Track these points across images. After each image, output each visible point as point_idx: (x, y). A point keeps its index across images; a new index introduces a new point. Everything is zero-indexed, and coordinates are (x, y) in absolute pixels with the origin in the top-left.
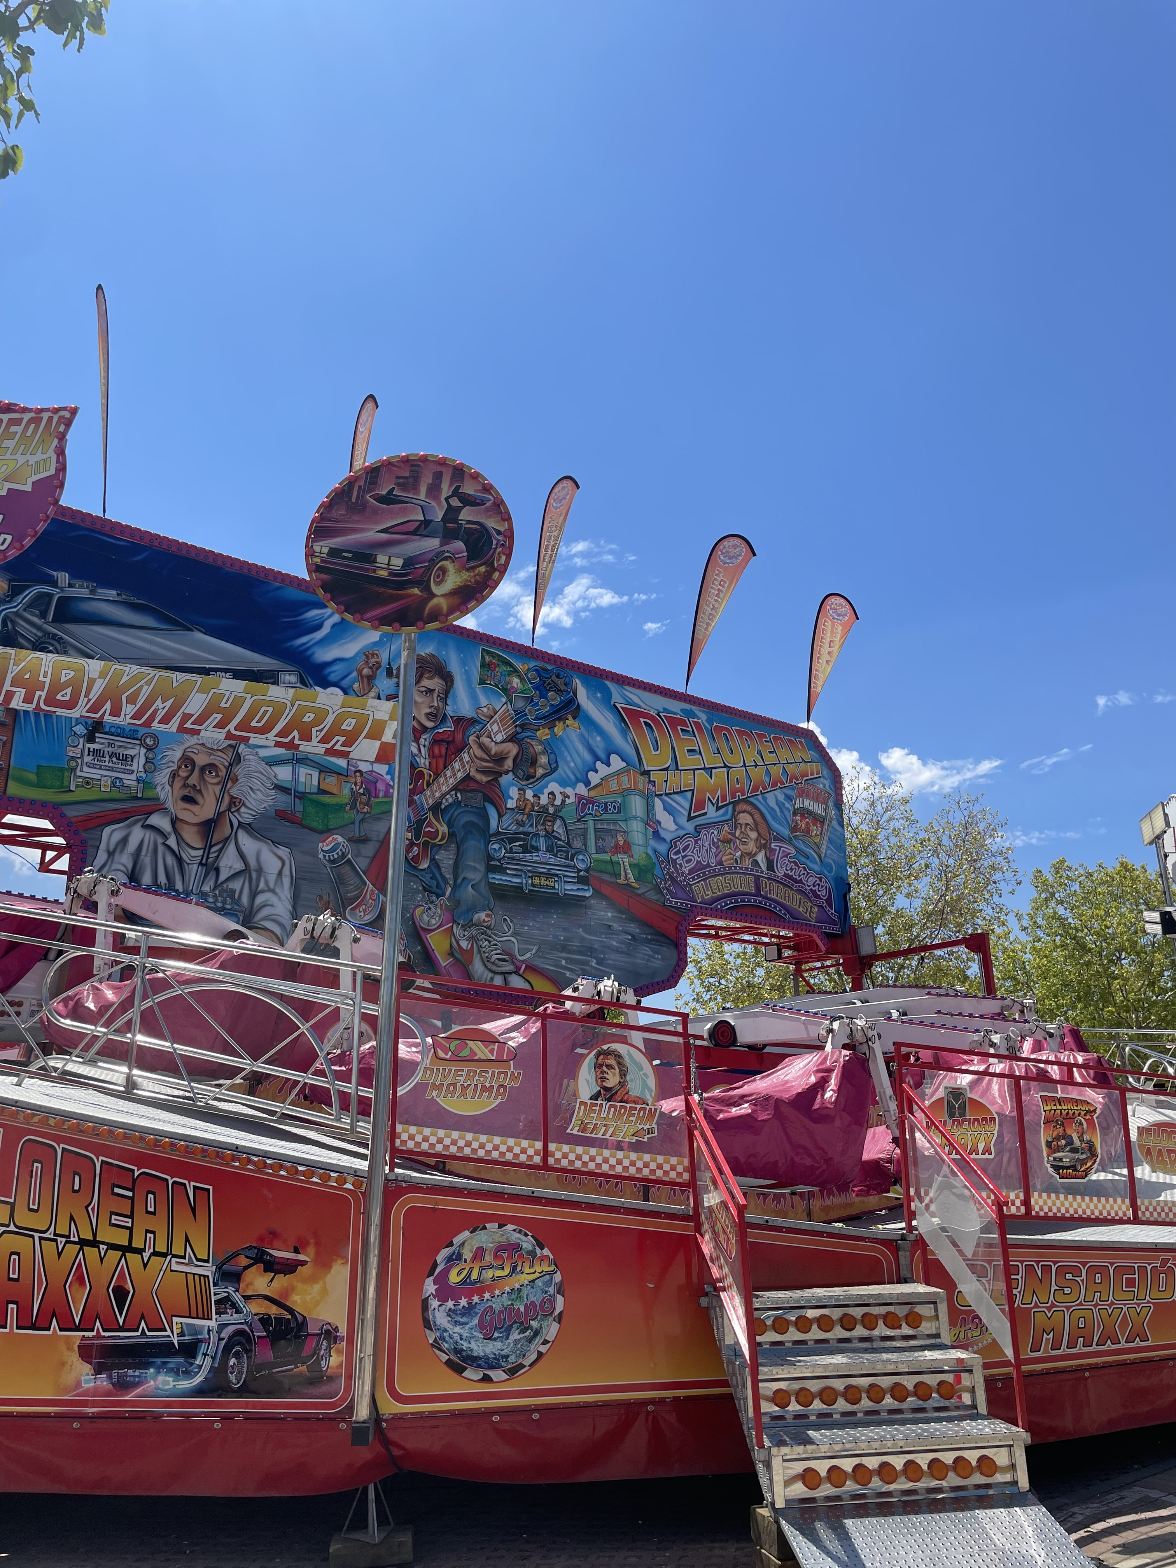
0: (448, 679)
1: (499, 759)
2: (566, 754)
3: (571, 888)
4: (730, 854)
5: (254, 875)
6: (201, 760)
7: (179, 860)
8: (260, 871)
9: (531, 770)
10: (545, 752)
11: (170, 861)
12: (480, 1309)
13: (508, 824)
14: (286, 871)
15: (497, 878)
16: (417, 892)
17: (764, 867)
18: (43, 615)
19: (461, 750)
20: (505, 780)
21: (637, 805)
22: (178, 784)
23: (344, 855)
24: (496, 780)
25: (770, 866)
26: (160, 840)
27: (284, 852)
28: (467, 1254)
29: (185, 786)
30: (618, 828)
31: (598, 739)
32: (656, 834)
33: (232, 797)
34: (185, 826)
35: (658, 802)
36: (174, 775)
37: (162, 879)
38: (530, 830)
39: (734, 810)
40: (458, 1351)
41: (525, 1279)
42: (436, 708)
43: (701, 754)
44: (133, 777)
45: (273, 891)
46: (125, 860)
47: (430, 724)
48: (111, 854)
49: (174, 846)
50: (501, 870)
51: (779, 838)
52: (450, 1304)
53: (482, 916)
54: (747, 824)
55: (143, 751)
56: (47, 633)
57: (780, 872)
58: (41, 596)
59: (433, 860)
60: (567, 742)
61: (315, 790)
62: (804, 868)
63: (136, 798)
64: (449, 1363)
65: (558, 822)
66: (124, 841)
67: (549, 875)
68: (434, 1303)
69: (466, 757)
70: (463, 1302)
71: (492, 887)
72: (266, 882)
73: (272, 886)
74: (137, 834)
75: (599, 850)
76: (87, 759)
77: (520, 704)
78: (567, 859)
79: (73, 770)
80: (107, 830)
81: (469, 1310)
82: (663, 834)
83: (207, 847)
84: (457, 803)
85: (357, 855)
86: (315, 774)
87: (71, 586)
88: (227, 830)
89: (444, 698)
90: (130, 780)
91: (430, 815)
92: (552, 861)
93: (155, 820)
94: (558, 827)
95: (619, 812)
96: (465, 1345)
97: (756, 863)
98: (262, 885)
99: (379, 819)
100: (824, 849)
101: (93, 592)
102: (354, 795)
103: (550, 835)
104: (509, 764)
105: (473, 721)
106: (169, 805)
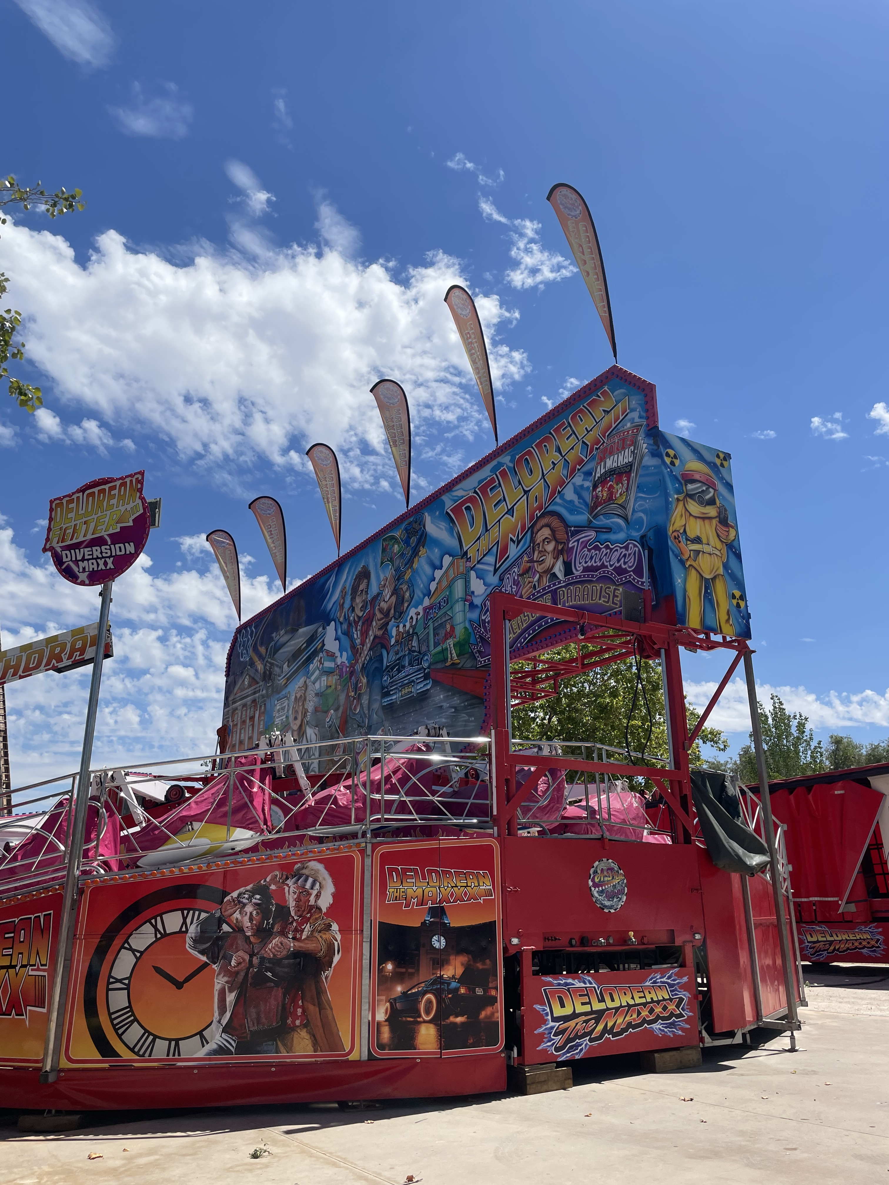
0: (368, 578)
1: (388, 612)
2: (419, 580)
3: (421, 687)
4: (529, 583)
9: (403, 608)
10: (408, 588)
13: (392, 657)
17: (561, 575)
19: (373, 620)
20: (390, 626)
21: (459, 588)
24: (386, 629)
25: (568, 570)
30: (447, 617)
31: (437, 551)
32: (471, 605)
33: (305, 709)
35: (473, 574)
38: (402, 654)
39: (531, 534)
43: (504, 499)
47: (361, 614)
51: (579, 529)
54: (544, 541)
59: (361, 704)
60: (420, 570)
61: (325, 688)
62: (607, 547)
65: (415, 638)
69: (374, 624)
71: (384, 708)
75: (436, 645)
77: (398, 562)
82: (476, 601)
84: (371, 659)
88: (304, 728)
89: (367, 592)
91: (360, 674)
92: (411, 671)
94: (415, 641)
95: (447, 604)
97: (554, 575)
102: (336, 682)
104: (392, 612)
105: (379, 595)
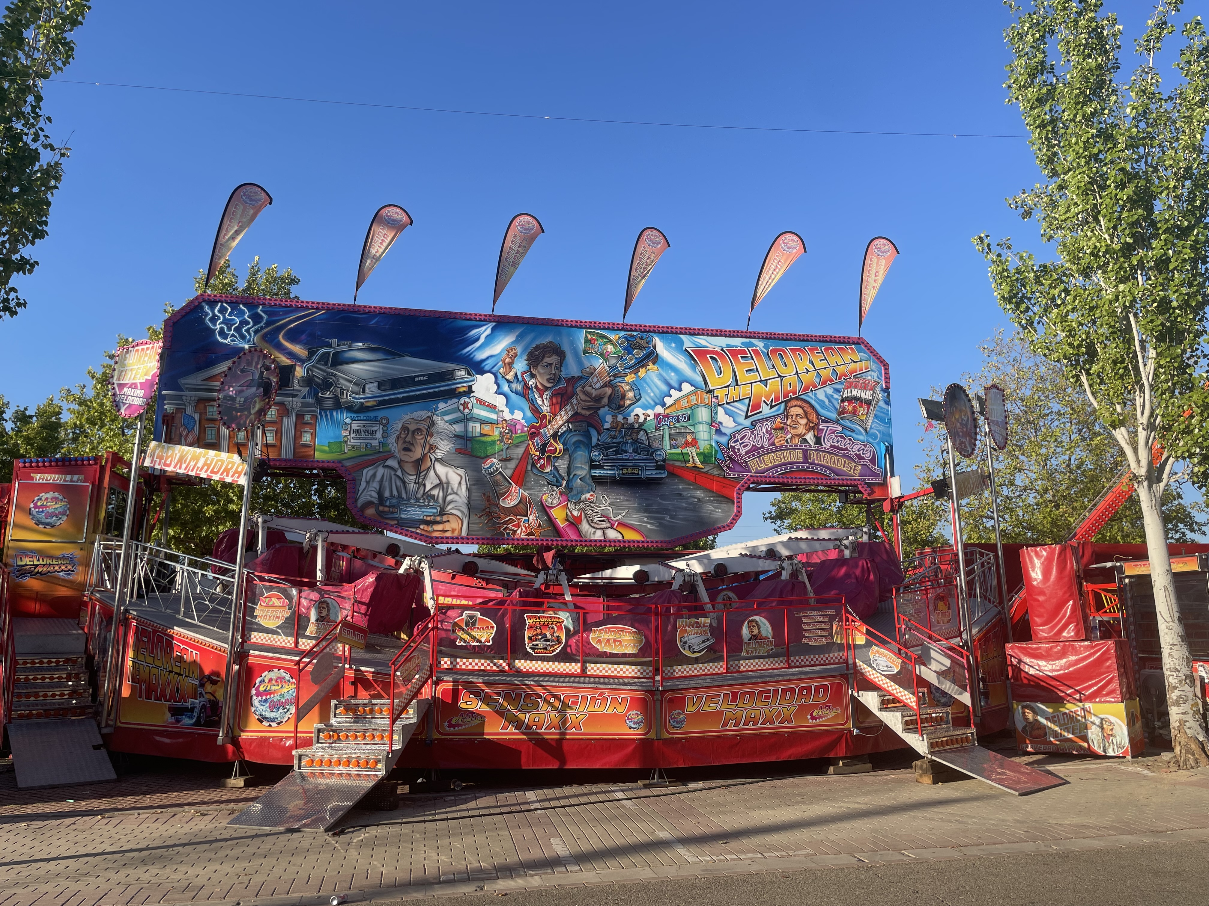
0: (562, 355)
1: (598, 399)
2: (647, 388)
3: (652, 473)
4: (782, 437)
5: (445, 486)
6: (412, 427)
7: (404, 482)
8: (448, 483)
9: (622, 403)
10: (632, 389)
11: (399, 483)
12: (269, 700)
13: (605, 438)
14: (463, 482)
15: (597, 472)
16: (544, 485)
17: (812, 442)
18: (326, 364)
19: (571, 397)
20: (602, 412)
21: (703, 414)
22: (401, 442)
23: (497, 469)
24: (596, 412)
25: (818, 441)
26: (393, 473)
27: (461, 471)
28: (266, 680)
29: (404, 442)
30: (687, 431)
31: (673, 374)
32: (719, 432)
33: (431, 445)
34: (406, 464)
35: (720, 410)
36: (398, 437)
37: (395, 493)
38: (621, 440)
39: (786, 406)
40: (261, 715)
41: (286, 690)
42: (555, 375)
43: (757, 371)
44: (377, 441)
45: (456, 494)
46: (375, 485)
47: (549, 385)
48: (368, 483)
49: (401, 475)
50: (601, 467)
51: (827, 421)
52: (260, 698)
53: (588, 496)
54: (797, 415)
55: (381, 427)
56: (328, 373)
57: (827, 444)
58: (325, 353)
59: (554, 466)
60: (648, 380)
61: (478, 435)
62: (850, 440)
63: (379, 452)
64: (258, 719)
65: (642, 433)
66: (374, 475)
67: (634, 467)
68: (254, 697)
69: (575, 401)
70: (264, 698)
71: (594, 478)
72: (452, 489)
73: (455, 490)
74: (381, 471)
75: (672, 447)
76: (353, 435)
77: (613, 362)
78: (648, 455)
79: (346, 442)
80: (365, 471)
81: (266, 701)
82: (723, 430)
83: (418, 474)
84: (569, 431)
85: (505, 468)
86: (478, 425)
87: (338, 345)
88: (429, 463)
89: (559, 369)
90: (375, 443)
91: (552, 440)
92: (637, 458)
93: (390, 462)
94: (642, 436)
95: (688, 420)
96: (264, 713)
97: (806, 440)
98: (450, 491)
99: (518, 446)
100: (869, 423)
101: (350, 346)
102: (502, 434)
103: (635, 442)
104: (605, 401)
105: (580, 378)
106: (397, 454)
